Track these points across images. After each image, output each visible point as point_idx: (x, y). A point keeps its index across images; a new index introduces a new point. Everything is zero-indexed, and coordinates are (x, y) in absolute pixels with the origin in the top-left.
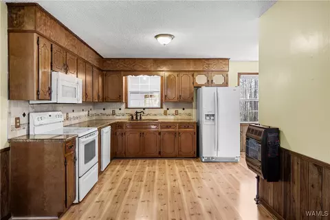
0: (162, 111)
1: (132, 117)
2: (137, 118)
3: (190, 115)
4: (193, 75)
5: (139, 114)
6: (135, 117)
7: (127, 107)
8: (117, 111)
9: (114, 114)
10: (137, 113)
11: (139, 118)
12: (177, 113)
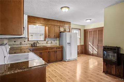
0: (45, 42)
1: (32, 45)
2: (34, 46)
3: (56, 43)
4: (59, 27)
5: (35, 44)
6: (33, 45)
7: (28, 41)
8: (23, 43)
9: (21, 44)
10: (34, 43)
11: (35, 45)
12: (51, 43)
